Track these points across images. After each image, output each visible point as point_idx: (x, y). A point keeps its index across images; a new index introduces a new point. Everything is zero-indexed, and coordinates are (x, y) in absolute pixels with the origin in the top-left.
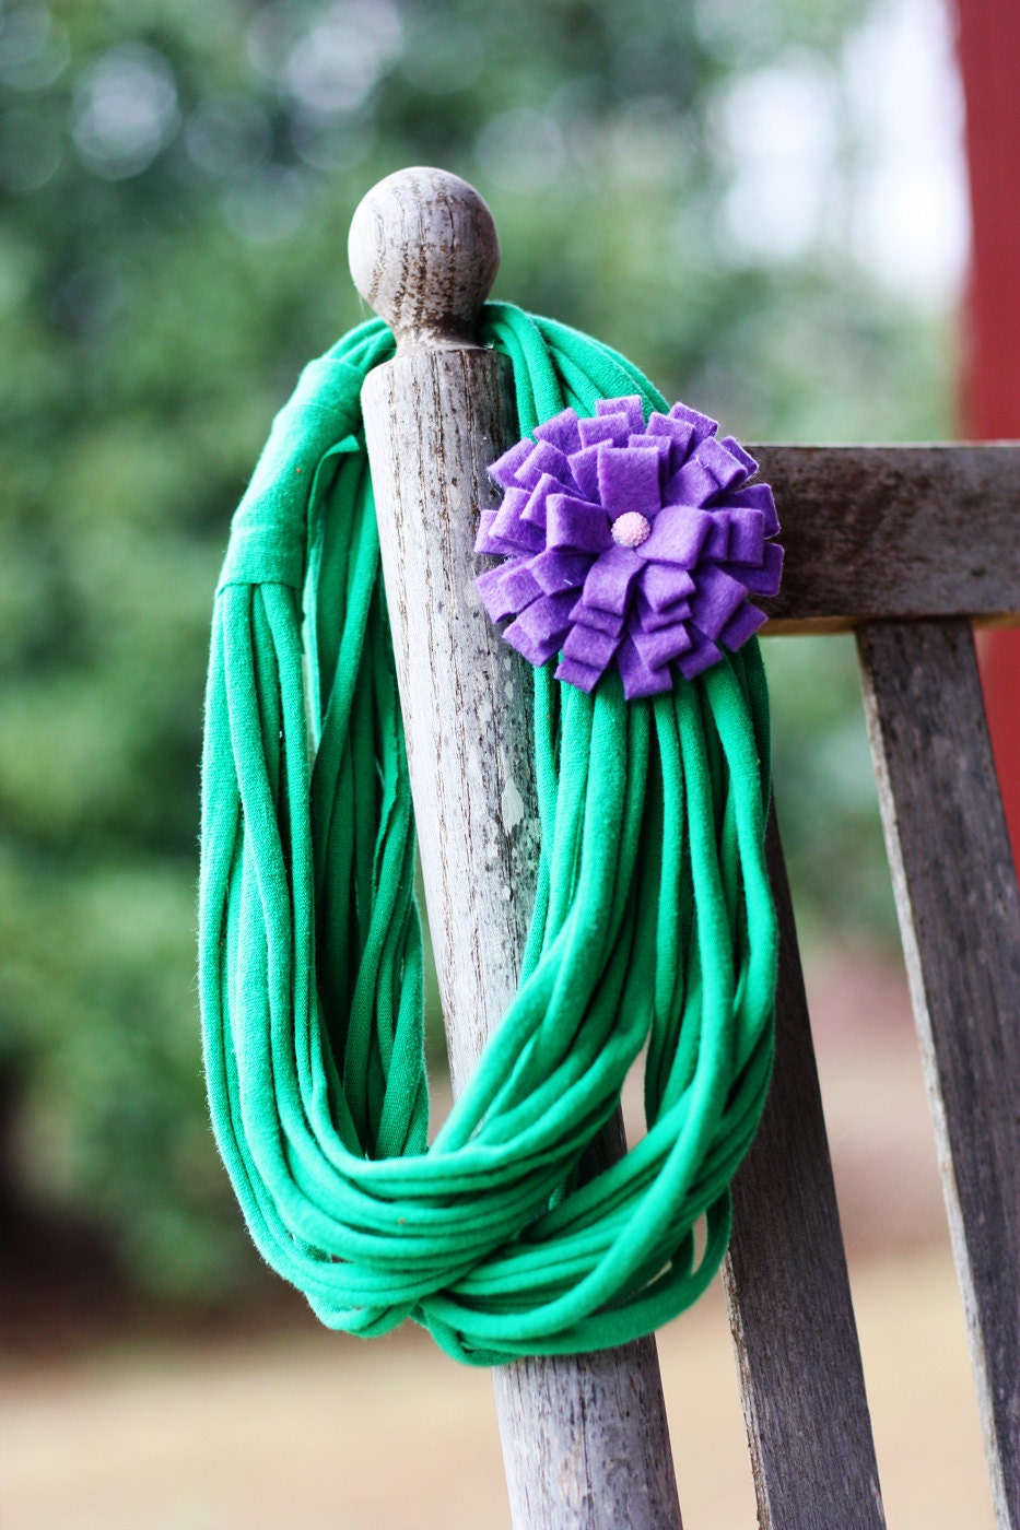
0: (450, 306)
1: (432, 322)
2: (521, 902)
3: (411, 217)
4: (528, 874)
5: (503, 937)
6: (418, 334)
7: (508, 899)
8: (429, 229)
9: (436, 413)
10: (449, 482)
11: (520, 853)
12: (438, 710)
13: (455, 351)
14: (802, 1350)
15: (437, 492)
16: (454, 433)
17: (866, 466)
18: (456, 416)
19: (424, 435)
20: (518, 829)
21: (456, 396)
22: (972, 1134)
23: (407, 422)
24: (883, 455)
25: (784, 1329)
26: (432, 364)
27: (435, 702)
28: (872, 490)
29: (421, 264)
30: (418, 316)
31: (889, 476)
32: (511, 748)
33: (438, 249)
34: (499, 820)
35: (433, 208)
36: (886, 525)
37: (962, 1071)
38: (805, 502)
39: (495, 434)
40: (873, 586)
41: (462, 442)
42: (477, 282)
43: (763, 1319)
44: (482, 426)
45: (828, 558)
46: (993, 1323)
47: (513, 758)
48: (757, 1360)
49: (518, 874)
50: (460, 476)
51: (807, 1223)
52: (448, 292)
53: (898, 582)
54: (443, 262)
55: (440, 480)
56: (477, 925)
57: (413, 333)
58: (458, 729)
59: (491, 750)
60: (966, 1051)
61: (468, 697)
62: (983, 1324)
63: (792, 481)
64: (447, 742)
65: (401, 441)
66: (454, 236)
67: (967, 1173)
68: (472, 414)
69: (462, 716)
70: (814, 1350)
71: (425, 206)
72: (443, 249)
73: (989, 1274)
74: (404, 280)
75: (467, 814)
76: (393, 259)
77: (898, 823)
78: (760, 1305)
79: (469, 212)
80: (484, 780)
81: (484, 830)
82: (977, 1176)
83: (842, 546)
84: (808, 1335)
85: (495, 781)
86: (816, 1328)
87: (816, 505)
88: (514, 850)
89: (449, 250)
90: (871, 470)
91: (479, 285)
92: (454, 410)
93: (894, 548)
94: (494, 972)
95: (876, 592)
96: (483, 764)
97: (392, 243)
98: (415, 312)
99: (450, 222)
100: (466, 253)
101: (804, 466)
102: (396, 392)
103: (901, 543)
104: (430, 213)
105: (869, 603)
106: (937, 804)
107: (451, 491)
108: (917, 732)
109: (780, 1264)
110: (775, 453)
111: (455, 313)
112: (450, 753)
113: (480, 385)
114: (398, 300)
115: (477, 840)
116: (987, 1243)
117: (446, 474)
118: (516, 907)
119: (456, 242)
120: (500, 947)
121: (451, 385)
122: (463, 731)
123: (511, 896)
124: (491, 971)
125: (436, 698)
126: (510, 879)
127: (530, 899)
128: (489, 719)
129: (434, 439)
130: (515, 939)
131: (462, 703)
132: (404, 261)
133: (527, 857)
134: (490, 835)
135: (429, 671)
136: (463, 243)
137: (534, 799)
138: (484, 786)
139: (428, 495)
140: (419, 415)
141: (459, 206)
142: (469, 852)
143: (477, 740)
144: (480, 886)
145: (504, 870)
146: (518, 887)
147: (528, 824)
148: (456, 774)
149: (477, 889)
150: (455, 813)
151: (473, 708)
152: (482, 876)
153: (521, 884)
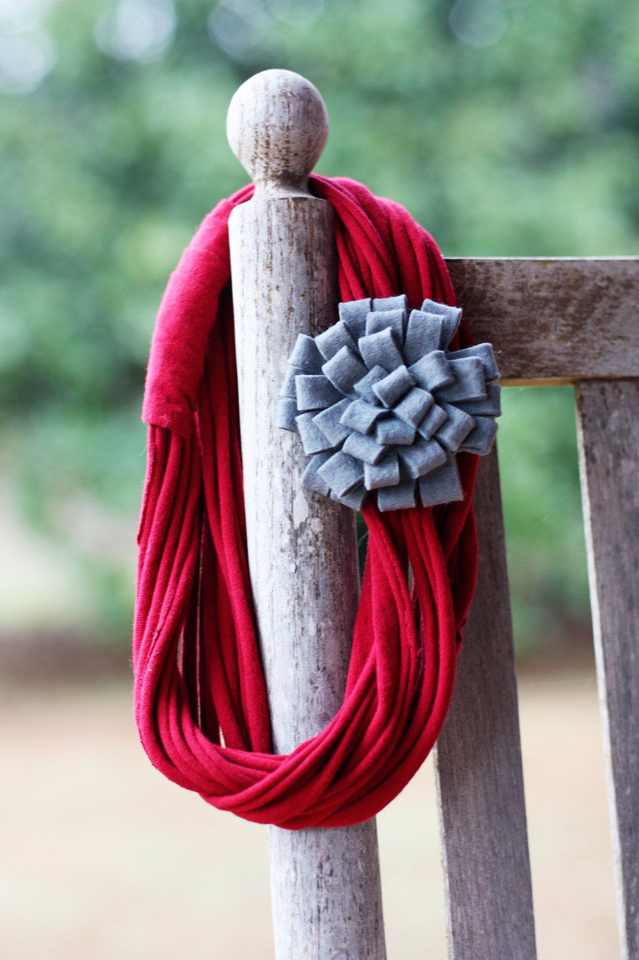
0: (287, 166)
1: (275, 177)
2: (302, 574)
3: (261, 106)
4: (308, 555)
5: (288, 597)
6: (266, 184)
7: (294, 571)
8: (272, 114)
9: (269, 241)
10: (274, 288)
11: (304, 541)
12: (258, 442)
13: (284, 199)
14: (488, 875)
15: (266, 295)
16: (279, 255)
17: (586, 273)
18: (282, 243)
19: (260, 255)
20: (304, 525)
21: (283, 232)
22: (627, 734)
23: (251, 245)
24: (599, 265)
25: (476, 861)
26: (268, 207)
28: (590, 290)
29: (267, 138)
30: (266, 172)
31: (602, 280)
32: (303, 470)
33: (277, 129)
34: (291, 518)
35: (276, 100)
36: (597, 314)
37: (623, 690)
38: (537, 298)
40: (584, 356)
41: (284, 261)
42: (307, 149)
43: (462, 854)
44: (299, 250)
45: (552, 337)
46: (631, 862)
47: (304, 478)
48: (455, 882)
49: (301, 556)
50: (282, 284)
51: (500, 790)
52: (286, 157)
53: (603, 353)
54: (282, 137)
55: (268, 286)
56: (273, 587)
57: (263, 183)
58: (269, 456)
59: (289, 471)
60: (627, 678)
61: (276, 435)
62: (623, 862)
63: (530, 284)
64: (262, 464)
65: (246, 259)
66: (289, 120)
67: (620, 760)
69: (272, 447)
70: (497, 876)
71: (271, 99)
72: (282, 128)
73: (630, 829)
75: (271, 513)
76: (249, 134)
77: (592, 519)
78: (460, 845)
79: (302, 103)
80: (283, 491)
81: (281, 525)
82: (628, 761)
83: (563, 328)
84: (493, 866)
85: (290, 492)
86: (500, 862)
87: (547, 301)
88: (299, 539)
89: (285, 129)
90: (589, 275)
91: (309, 152)
92: (280, 239)
93: (602, 330)
94: (281, 619)
95: (586, 360)
96: (284, 480)
97: (248, 123)
98: (264, 170)
99: (287, 110)
100: (298, 131)
101: (540, 273)
102: (244, 225)
103: (607, 327)
104: (274, 104)
105: (580, 368)
106: (621, 507)
107: (275, 294)
108: (610, 456)
109: (478, 817)
110: (519, 264)
111: (291, 170)
112: (263, 471)
113: (300, 224)
114: (253, 161)
115: (277, 531)
116: (631, 808)
117: (272, 283)
118: (298, 578)
119: (291, 123)
120: (286, 603)
121: (280, 222)
122: (272, 457)
123: (296, 570)
124: (279, 619)
125: (257, 434)
126: (296, 558)
127: (308, 573)
128: (289, 450)
129: (266, 258)
130: (296, 599)
131: (273, 438)
132: (255, 135)
133: (308, 544)
134: (284, 529)
135: (254, 414)
136: (296, 124)
137: (317, 505)
138: (283, 495)
139: (260, 296)
140: (258, 241)
141: (295, 98)
142: (271, 538)
143: (280, 464)
144: (277, 562)
145: (292, 552)
146: (300, 564)
147: (310, 522)
148: (266, 486)
149: (275, 563)
150: (264, 512)
151: (279, 442)
152: (278, 555)
153: (303, 562)
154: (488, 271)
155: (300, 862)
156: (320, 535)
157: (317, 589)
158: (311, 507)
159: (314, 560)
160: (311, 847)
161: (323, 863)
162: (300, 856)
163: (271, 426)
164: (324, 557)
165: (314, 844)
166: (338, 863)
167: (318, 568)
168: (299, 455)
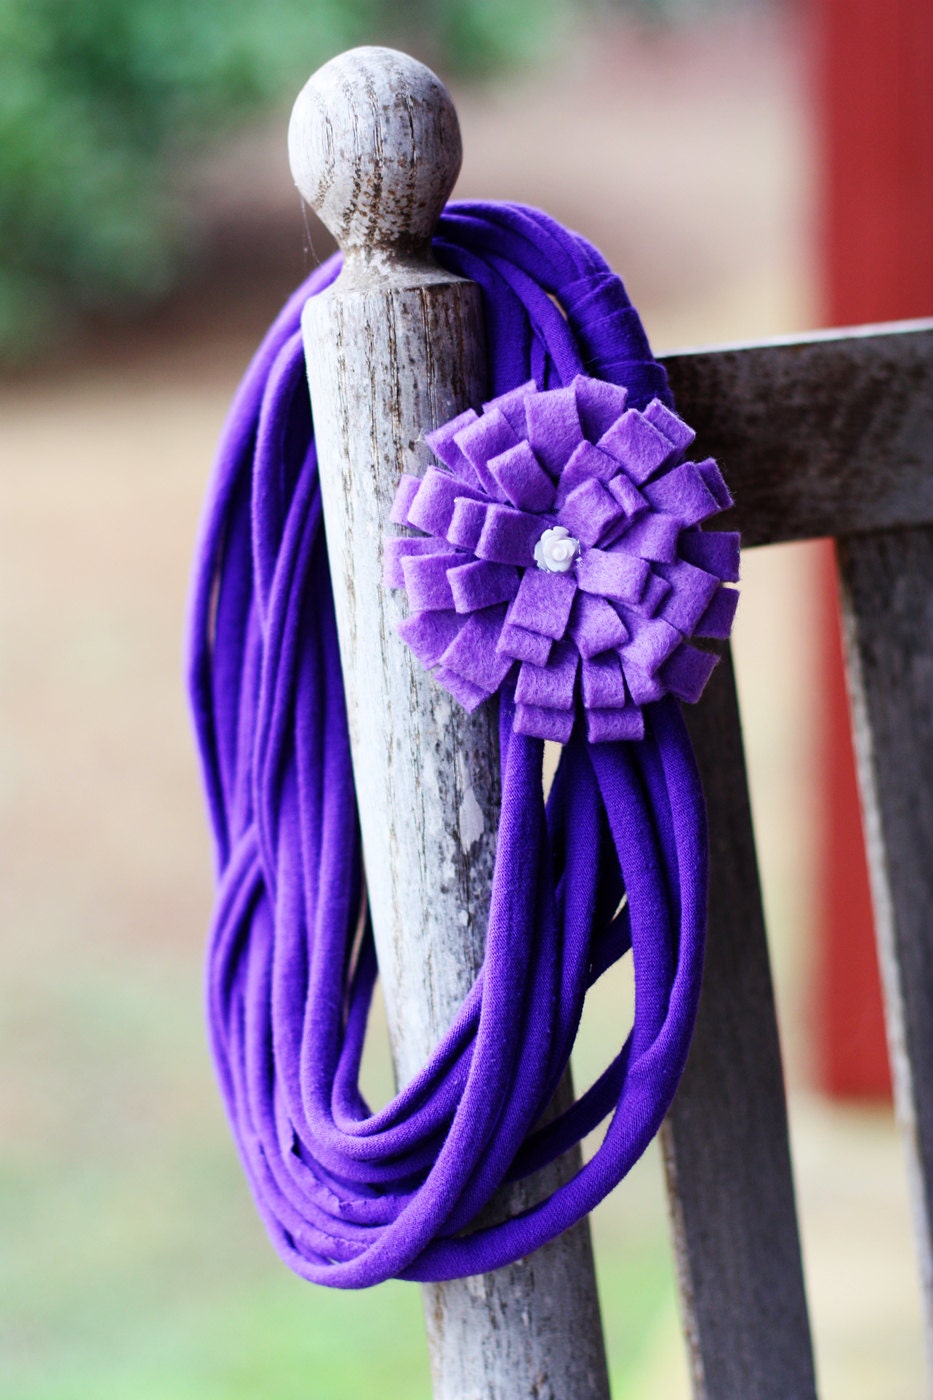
0: (407, 225)
1: (385, 243)
2: (480, 928)
3: (365, 125)
4: (487, 895)
5: (459, 967)
6: (370, 256)
7: (465, 923)
8: (386, 140)
9: (392, 364)
10: (406, 446)
11: (479, 872)
12: (389, 707)
13: (414, 287)
14: (756, 1345)
15: (392, 457)
16: (412, 388)
17: (858, 359)
18: (414, 368)
19: (378, 388)
20: (478, 846)
21: (415, 344)
23: (358, 370)
24: (875, 343)
26: (388, 305)
27: (386, 698)
28: (863, 387)
29: (376, 181)
30: (370, 235)
31: (881, 368)
32: (471, 755)
33: (395, 165)
34: (456, 836)
35: (391, 114)
36: (876, 426)
38: (790, 409)
39: (458, 385)
40: (859, 499)
41: (421, 399)
44: (443, 377)
45: (813, 471)
47: (473, 766)
49: (477, 897)
50: (419, 439)
52: (405, 211)
53: (886, 490)
54: (401, 179)
55: (395, 443)
56: (431, 951)
57: (363, 254)
58: (412, 733)
59: (449, 757)
61: (424, 697)
63: (777, 386)
64: (399, 744)
65: (351, 394)
66: (414, 148)
68: (432, 365)
69: (417, 717)
71: (381, 111)
72: (402, 164)
74: (356, 196)
75: (422, 827)
76: (343, 174)
79: (431, 115)
80: (441, 791)
81: (440, 847)
83: (827, 456)
85: (452, 792)
88: (472, 870)
89: (408, 165)
90: (863, 363)
91: (441, 197)
92: (412, 361)
93: (884, 451)
94: (448, 1003)
95: (862, 505)
96: (440, 773)
97: (342, 155)
98: (366, 231)
99: (410, 131)
100: (427, 166)
102: (345, 334)
103: (891, 445)
104: (387, 121)
105: (854, 518)
106: (915, 733)
107: (407, 456)
108: (897, 655)
109: (736, 1258)
111: (412, 231)
112: (402, 757)
113: (442, 329)
114: (347, 216)
115: (432, 857)
117: (402, 437)
118: (473, 934)
119: (416, 154)
120: (456, 977)
121: (409, 330)
122: (418, 734)
123: (469, 921)
124: (445, 1002)
125: (388, 694)
126: (468, 902)
128: (447, 722)
129: (389, 394)
130: (471, 969)
131: (417, 702)
132: (356, 177)
133: (486, 876)
134: (446, 853)
135: (380, 661)
136: (425, 155)
137: (495, 810)
138: (441, 798)
139: (381, 460)
140: (372, 364)
141: (421, 109)
142: (423, 869)
143: (433, 745)
144: (435, 909)
145: (461, 892)
146: (476, 911)
147: (488, 839)
148: (410, 782)
149: (432, 911)
150: (408, 825)
151: (429, 708)
152: (437, 897)
153: (480, 908)
154: (715, 372)
155: (501, 1388)
158: (488, 815)
160: (517, 1364)
161: (539, 1387)
162: (498, 1379)
163: (412, 682)
165: (522, 1358)
166: (560, 1383)
168: (464, 729)
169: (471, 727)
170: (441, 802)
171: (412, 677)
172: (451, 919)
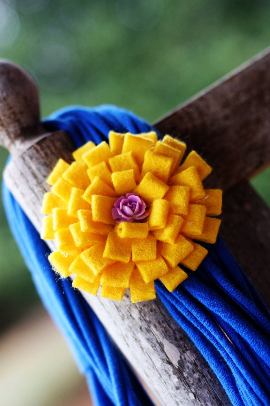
0: (21, 124)
1: (17, 136)
2: (201, 397)
4: (197, 381)
6: (15, 145)
7: (194, 398)
9: (38, 182)
11: (188, 373)
12: (115, 323)
13: (31, 147)
19: (38, 195)
20: (181, 362)
21: (43, 169)
23: (28, 193)
26: (24, 160)
27: (112, 320)
30: (10, 137)
32: (157, 324)
34: (169, 363)
45: (267, 124)
47: (160, 329)
49: (193, 384)
52: (16, 119)
54: (5, 108)
57: (12, 146)
59: (148, 331)
61: (124, 311)
63: (230, 98)
64: (127, 336)
65: (31, 204)
69: (127, 322)
75: (154, 366)
80: (153, 347)
81: (166, 371)
85: (158, 345)
87: (248, 103)
88: (184, 373)
89: (4, 101)
90: (265, 68)
92: (45, 176)
96: (148, 339)
101: (232, 87)
102: (17, 182)
111: (25, 125)
112: (131, 340)
113: (51, 157)
115: (165, 377)
118: (200, 401)
119: (5, 94)
121: (37, 165)
122: (131, 328)
123: (195, 397)
125: (111, 317)
126: (190, 388)
127: (205, 393)
128: (139, 316)
131: (123, 315)
133: (192, 373)
134: (169, 372)
135: (101, 306)
136: (9, 93)
137: (181, 342)
138: (154, 350)
140: (31, 187)
142: (165, 384)
143: (139, 329)
144: (178, 398)
145: (185, 385)
146: (195, 390)
147: (184, 357)
148: (139, 350)
149: (178, 400)
150: (149, 368)
151: (129, 314)
152: (176, 393)
153: (196, 388)
156: (197, 362)
157: (218, 400)
158: (178, 346)
159: (203, 382)
163: (117, 307)
164: (208, 375)
167: (210, 385)
168: (148, 315)
169: (151, 313)
170: (155, 352)
171: (115, 305)
172: (187, 399)
